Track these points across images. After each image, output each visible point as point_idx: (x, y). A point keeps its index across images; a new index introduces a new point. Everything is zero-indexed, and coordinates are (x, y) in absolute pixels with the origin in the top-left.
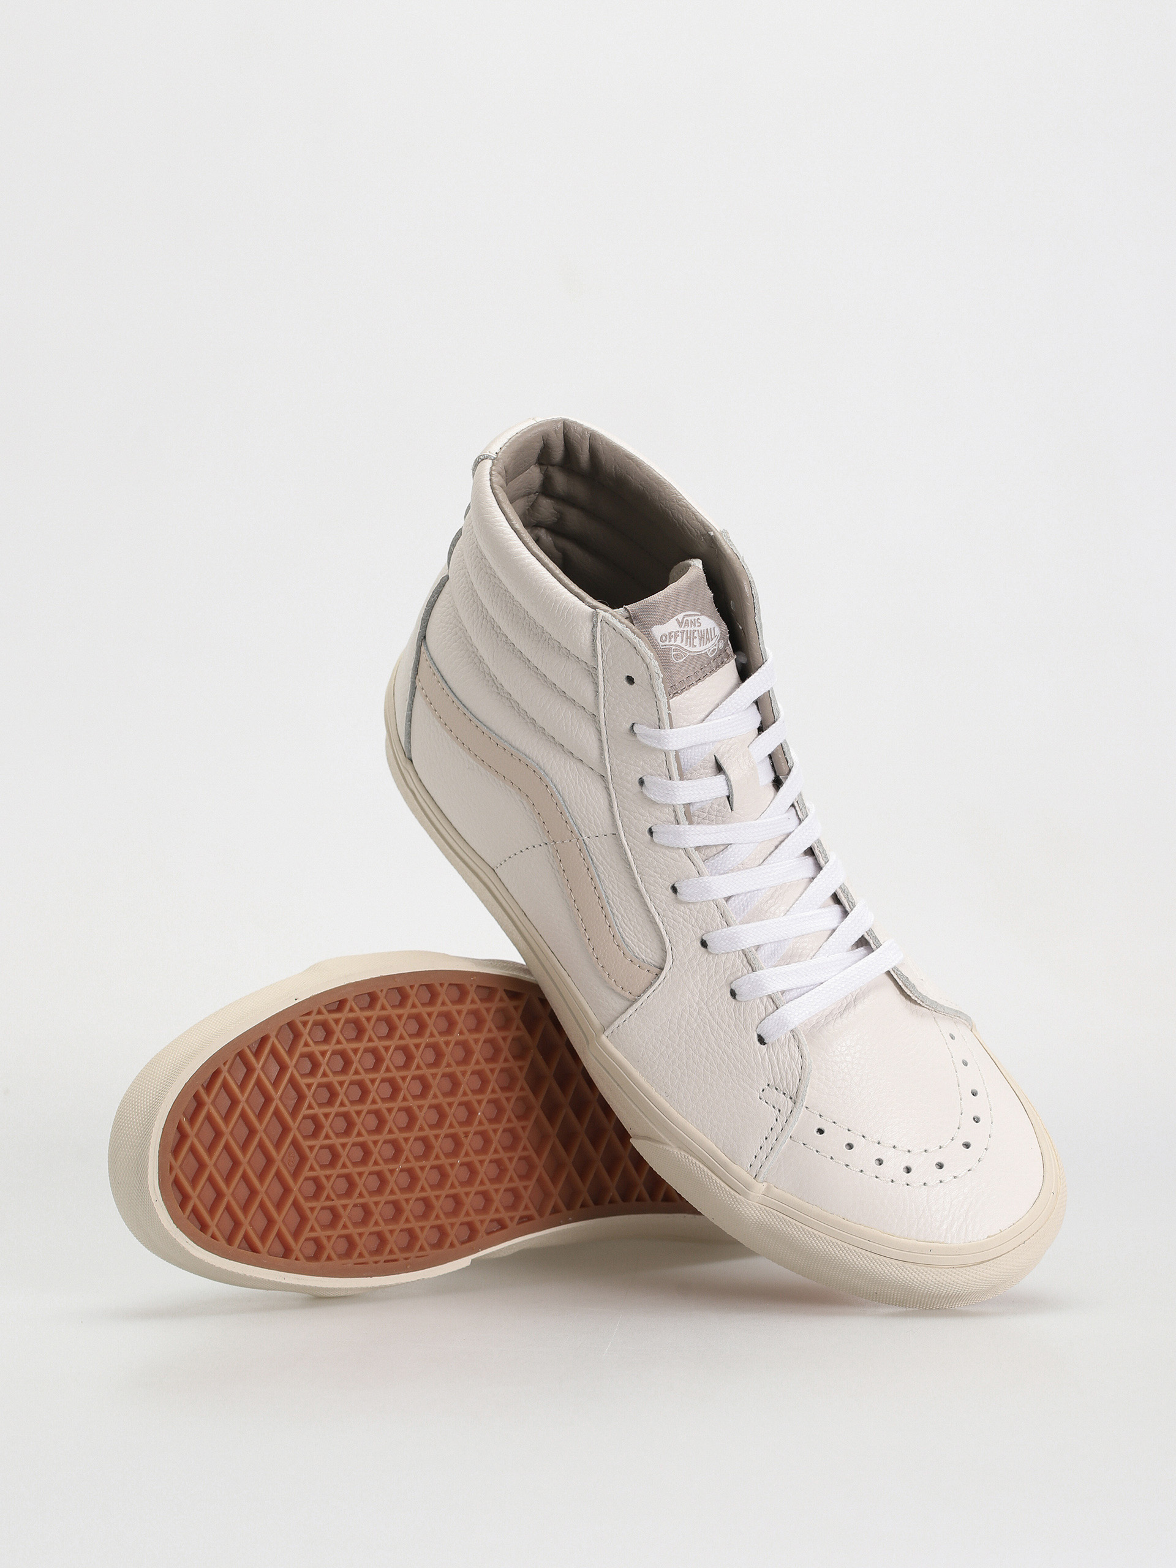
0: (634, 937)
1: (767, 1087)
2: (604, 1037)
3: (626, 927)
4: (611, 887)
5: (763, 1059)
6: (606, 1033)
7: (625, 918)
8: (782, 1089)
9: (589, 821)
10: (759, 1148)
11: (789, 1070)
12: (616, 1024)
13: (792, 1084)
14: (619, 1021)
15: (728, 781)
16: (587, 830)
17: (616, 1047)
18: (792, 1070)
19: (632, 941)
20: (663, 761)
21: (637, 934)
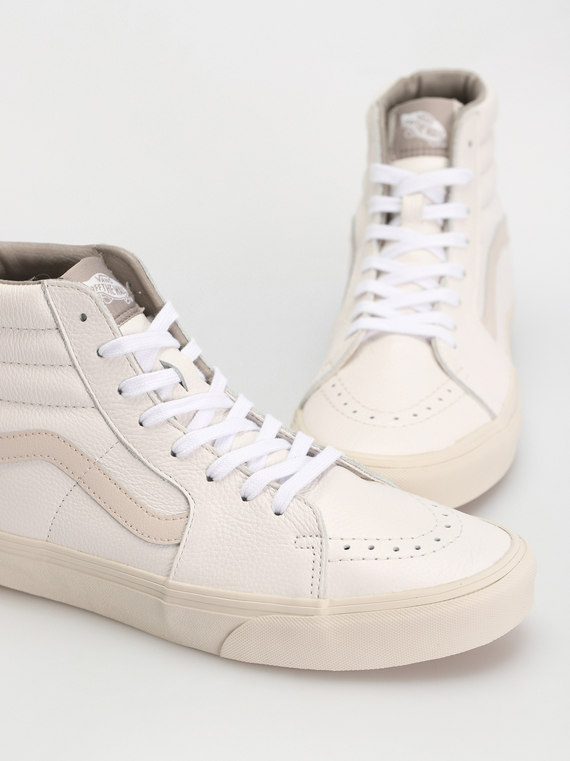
0: (161, 505)
1: (297, 539)
2: (171, 581)
3: (152, 502)
4: (130, 482)
5: (285, 522)
6: (171, 577)
7: (149, 496)
8: (308, 534)
9: (96, 444)
10: (311, 577)
11: (305, 518)
12: (175, 565)
13: (312, 526)
14: (176, 562)
15: (176, 369)
16: (98, 452)
17: (182, 582)
18: (308, 518)
19: (160, 508)
20: (128, 365)
21: (161, 501)
